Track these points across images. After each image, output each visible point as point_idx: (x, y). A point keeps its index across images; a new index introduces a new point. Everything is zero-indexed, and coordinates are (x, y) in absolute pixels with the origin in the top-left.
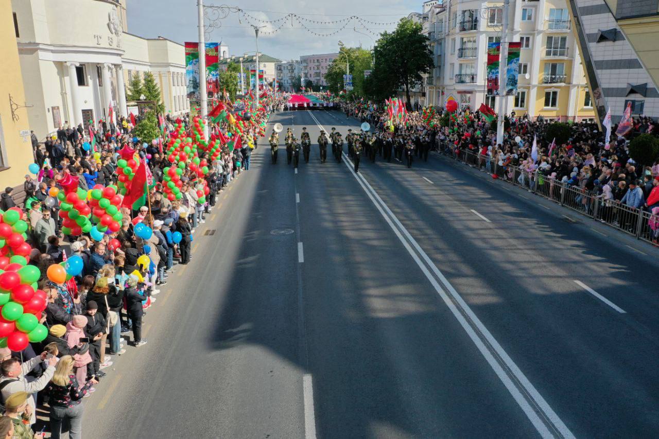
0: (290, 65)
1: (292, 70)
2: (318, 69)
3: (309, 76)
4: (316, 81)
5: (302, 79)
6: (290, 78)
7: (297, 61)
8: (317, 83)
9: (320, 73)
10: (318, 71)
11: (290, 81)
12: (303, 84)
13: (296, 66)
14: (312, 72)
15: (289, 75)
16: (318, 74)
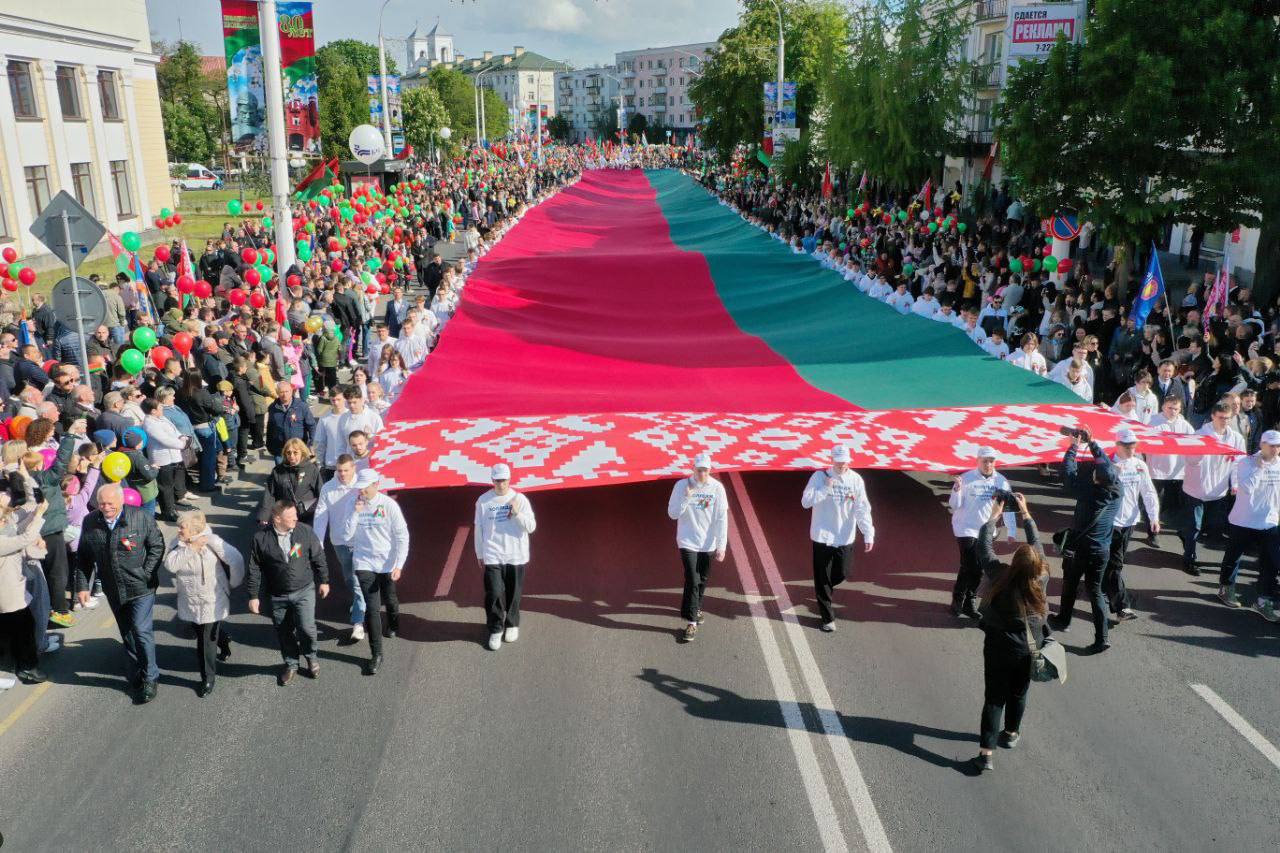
0: (591, 76)
1: (595, 89)
2: (661, 84)
3: (636, 102)
4: (655, 117)
5: (621, 112)
6: (592, 108)
7: (608, 68)
8: (658, 120)
9: (665, 94)
10: (661, 90)
11: (590, 117)
12: (621, 124)
13: (606, 76)
14: (646, 93)
15: (589, 100)
16: (660, 99)
